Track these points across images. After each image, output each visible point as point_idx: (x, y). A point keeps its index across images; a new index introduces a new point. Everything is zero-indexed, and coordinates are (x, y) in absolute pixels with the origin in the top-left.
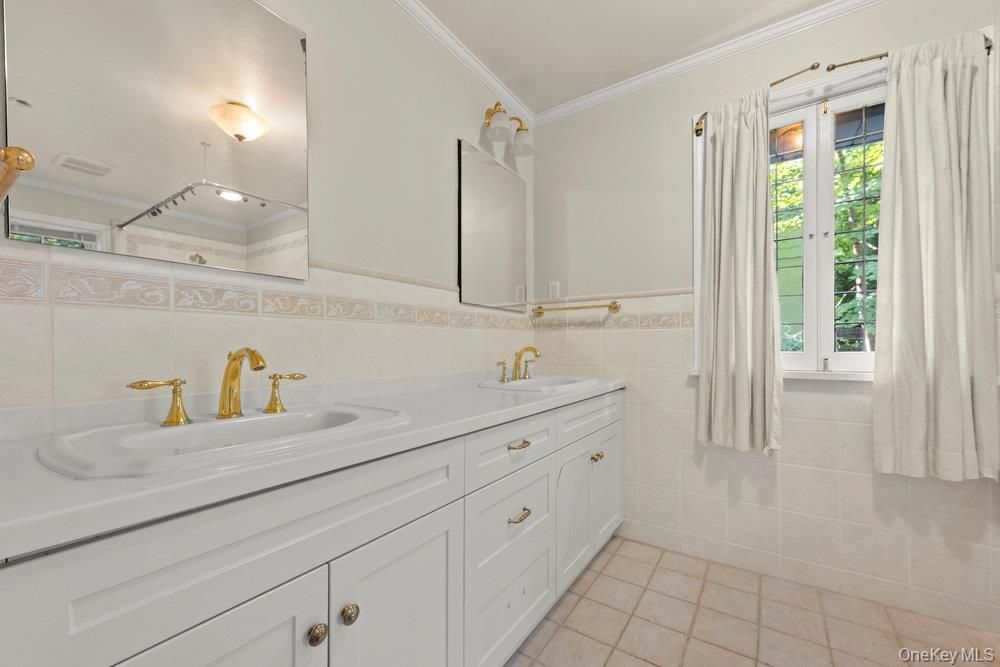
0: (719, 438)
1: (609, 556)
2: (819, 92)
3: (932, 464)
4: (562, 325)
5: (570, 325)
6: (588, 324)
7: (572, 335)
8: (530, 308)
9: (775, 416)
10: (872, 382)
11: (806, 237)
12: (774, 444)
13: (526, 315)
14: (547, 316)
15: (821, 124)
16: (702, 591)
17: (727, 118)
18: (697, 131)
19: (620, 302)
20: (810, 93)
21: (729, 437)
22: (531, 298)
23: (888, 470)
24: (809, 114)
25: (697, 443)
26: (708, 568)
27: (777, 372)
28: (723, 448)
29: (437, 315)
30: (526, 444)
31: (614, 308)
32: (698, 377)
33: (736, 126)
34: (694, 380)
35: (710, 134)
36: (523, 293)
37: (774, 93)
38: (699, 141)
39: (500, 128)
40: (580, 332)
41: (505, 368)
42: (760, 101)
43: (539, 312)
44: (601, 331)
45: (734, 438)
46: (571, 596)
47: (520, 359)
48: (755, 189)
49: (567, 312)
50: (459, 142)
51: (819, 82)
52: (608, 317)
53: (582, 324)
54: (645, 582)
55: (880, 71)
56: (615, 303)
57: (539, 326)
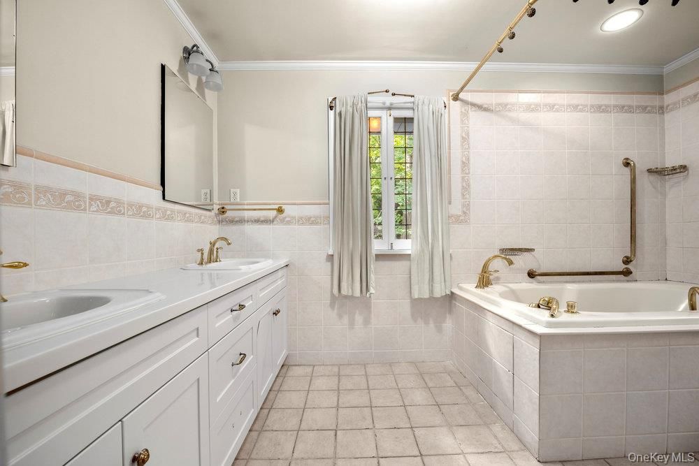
0: (344, 292)
1: (282, 378)
2: (388, 104)
3: (431, 291)
4: (241, 221)
5: (248, 221)
6: (262, 221)
7: (249, 228)
8: (216, 207)
9: (372, 275)
10: (410, 255)
11: (383, 179)
12: (372, 290)
13: (213, 213)
14: (229, 214)
15: (389, 121)
16: (339, 382)
17: (347, 105)
18: (331, 107)
19: (284, 207)
20: (384, 103)
21: (350, 290)
22: (216, 200)
23: (416, 297)
24: (383, 114)
25: (332, 294)
26: (339, 369)
27: (373, 251)
28: (346, 297)
29: (144, 209)
30: (242, 307)
31: (280, 210)
32: (333, 255)
33: (351, 110)
34: (330, 258)
35: (338, 111)
36: (208, 196)
37: (370, 98)
38: (332, 113)
39: (197, 65)
40: (257, 227)
41: (202, 254)
42: (363, 101)
43: (223, 211)
44: (271, 226)
45: (352, 290)
46: (263, 410)
47: (214, 246)
48: (361, 149)
49: (246, 212)
50: (163, 67)
51: (389, 100)
52: (276, 217)
53: (257, 221)
54: (308, 386)
55: (411, 103)
56: (281, 207)
57: (222, 221)
